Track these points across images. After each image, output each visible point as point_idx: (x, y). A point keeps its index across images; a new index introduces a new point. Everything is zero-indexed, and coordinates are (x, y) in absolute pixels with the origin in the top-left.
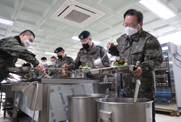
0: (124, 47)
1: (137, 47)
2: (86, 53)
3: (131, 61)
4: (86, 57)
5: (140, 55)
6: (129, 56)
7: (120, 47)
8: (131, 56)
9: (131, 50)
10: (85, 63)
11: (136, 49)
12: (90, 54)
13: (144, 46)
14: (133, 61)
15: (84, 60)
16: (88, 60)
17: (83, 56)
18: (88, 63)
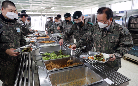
0: (99, 36)
1: (113, 37)
2: (79, 28)
3: (109, 47)
4: (79, 31)
5: (116, 43)
6: (106, 43)
7: (96, 36)
8: (108, 44)
9: (107, 39)
10: (78, 36)
11: (112, 38)
12: (82, 30)
13: (119, 36)
14: (110, 48)
15: (77, 34)
16: (81, 35)
17: (76, 31)
18: (81, 37)
